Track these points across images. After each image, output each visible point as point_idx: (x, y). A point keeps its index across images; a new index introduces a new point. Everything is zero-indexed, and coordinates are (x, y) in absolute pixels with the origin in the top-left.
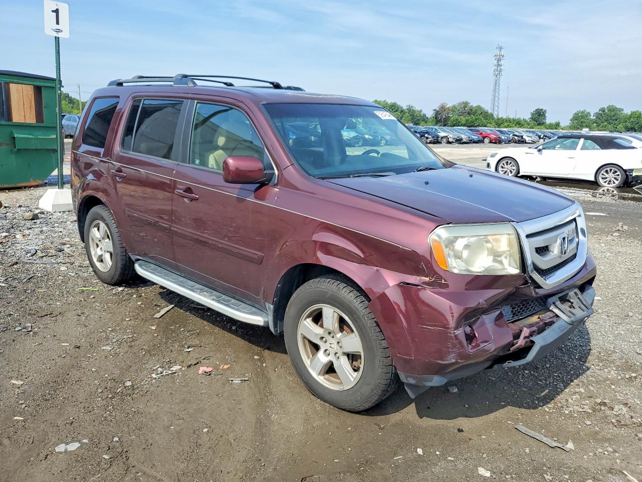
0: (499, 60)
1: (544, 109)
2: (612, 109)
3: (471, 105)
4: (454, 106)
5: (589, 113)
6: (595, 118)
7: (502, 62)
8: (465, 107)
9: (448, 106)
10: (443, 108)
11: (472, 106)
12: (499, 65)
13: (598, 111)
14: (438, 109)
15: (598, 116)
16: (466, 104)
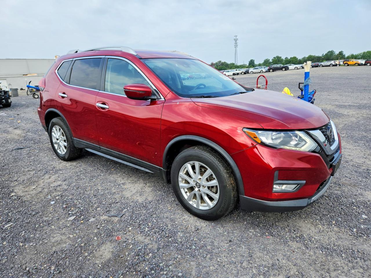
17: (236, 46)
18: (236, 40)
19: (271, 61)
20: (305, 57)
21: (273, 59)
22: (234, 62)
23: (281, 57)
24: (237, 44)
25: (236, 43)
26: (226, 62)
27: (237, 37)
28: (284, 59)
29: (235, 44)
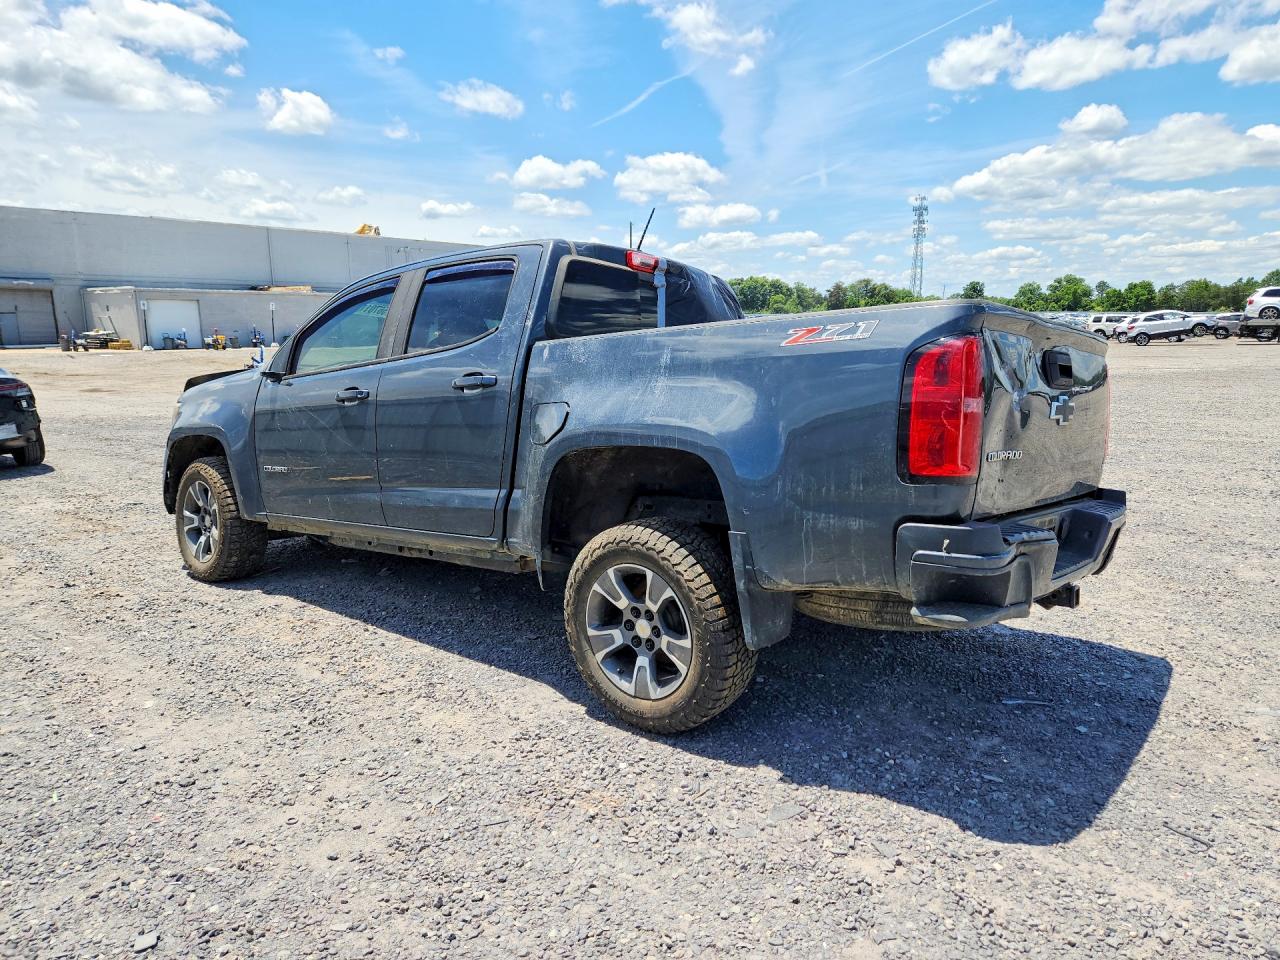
0: (921, 215)
1: (982, 282)
2: (1071, 280)
3: (873, 283)
4: (853, 286)
5: (1039, 287)
6: (1048, 293)
7: (925, 218)
8: (866, 286)
9: (844, 286)
10: (838, 287)
11: (875, 284)
12: (922, 222)
13: (1052, 282)
14: (832, 290)
15: (1054, 289)
16: (867, 282)
17: (919, 235)
18: (920, 211)
19: (1045, 291)
20: (1172, 285)
21: (1051, 286)
22: (907, 288)
23: (1082, 280)
24: (924, 226)
25: (920, 222)
26: (887, 283)
28: (1093, 286)
29: (916, 226)
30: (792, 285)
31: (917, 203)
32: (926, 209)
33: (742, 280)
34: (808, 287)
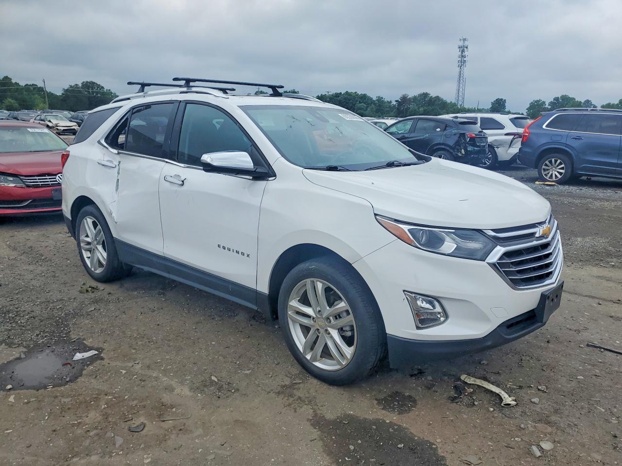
0: (463, 51)
1: (504, 99)
2: (565, 98)
4: (415, 97)
5: (544, 102)
6: (550, 107)
7: (466, 53)
8: (425, 98)
9: (409, 97)
10: (404, 100)
11: (432, 96)
13: (552, 100)
14: (400, 100)
15: (551, 103)
16: (426, 95)
17: (462, 62)
18: (463, 49)
19: (548, 106)
22: (453, 102)
24: (465, 59)
25: (462, 56)
26: (440, 96)
27: (466, 43)
29: (460, 59)
30: (375, 99)
31: (461, 44)
32: (467, 48)
33: (341, 93)
34: (386, 100)
